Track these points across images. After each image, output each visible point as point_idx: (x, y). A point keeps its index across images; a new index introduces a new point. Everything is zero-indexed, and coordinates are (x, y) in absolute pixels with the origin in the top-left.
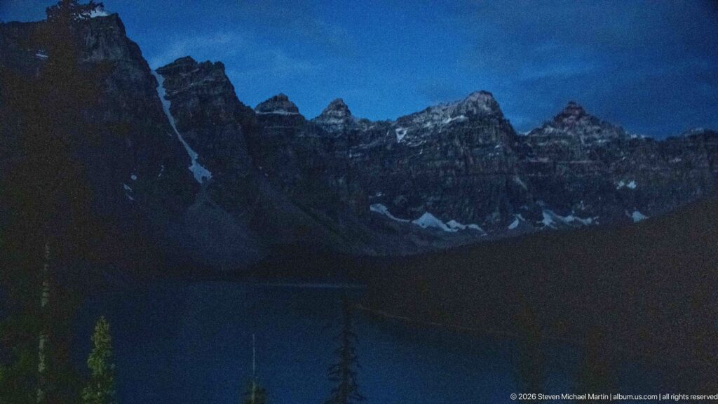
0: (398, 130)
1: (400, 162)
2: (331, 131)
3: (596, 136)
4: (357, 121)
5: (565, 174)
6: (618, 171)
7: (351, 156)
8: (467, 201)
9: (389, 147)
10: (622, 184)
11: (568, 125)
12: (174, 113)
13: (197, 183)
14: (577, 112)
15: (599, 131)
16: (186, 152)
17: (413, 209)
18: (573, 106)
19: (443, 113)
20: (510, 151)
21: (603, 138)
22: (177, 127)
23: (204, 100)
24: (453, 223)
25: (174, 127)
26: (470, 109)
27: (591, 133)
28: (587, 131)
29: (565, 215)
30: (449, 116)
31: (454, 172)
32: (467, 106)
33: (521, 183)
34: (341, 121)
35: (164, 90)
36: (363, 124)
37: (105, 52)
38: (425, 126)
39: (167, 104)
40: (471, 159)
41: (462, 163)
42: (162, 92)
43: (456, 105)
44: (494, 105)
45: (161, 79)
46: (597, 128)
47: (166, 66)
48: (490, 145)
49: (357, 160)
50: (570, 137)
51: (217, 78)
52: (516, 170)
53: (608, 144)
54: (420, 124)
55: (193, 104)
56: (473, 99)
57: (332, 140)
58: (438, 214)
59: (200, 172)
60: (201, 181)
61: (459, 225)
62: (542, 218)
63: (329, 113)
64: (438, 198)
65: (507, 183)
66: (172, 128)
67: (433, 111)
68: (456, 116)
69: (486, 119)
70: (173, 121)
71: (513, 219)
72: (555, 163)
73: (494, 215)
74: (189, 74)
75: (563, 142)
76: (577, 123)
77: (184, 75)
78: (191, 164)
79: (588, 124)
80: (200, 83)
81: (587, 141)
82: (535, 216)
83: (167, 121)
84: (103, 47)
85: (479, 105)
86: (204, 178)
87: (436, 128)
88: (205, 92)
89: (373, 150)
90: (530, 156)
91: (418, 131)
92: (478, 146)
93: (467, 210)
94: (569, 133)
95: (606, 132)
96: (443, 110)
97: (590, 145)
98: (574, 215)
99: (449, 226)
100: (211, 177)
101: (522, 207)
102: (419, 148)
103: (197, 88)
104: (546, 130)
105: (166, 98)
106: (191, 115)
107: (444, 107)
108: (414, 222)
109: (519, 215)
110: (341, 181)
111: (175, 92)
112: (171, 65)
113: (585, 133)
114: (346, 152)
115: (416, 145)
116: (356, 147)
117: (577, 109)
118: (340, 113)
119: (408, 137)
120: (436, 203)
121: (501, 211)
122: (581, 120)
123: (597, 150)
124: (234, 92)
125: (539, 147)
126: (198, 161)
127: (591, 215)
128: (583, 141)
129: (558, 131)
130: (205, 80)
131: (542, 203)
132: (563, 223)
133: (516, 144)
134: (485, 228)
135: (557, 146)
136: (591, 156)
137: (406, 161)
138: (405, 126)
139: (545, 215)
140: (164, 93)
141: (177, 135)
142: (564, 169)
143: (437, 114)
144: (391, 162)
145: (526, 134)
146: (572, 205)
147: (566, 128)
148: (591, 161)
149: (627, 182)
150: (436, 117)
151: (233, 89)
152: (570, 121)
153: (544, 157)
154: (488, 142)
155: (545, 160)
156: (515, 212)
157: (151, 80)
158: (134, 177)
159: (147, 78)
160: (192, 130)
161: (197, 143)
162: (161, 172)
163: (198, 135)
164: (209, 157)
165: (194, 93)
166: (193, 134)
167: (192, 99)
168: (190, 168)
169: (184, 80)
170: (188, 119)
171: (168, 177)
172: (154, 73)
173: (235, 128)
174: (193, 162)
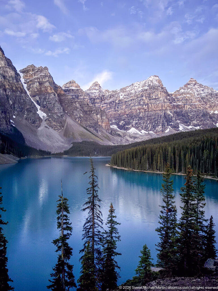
0: (120, 94)
1: (122, 107)
2: (94, 96)
3: (202, 92)
4: (104, 91)
5: (188, 109)
6: (210, 107)
7: (102, 106)
8: (148, 122)
9: (117, 102)
10: (212, 112)
11: (190, 88)
12: (28, 90)
14: (194, 83)
15: (203, 90)
16: (35, 106)
17: (127, 126)
18: (192, 80)
19: (138, 86)
20: (166, 100)
21: (204, 93)
22: (30, 95)
23: (41, 84)
24: (143, 131)
26: (150, 83)
27: (200, 91)
28: (198, 91)
29: (188, 126)
30: (141, 87)
31: (143, 111)
32: (148, 82)
33: (170, 113)
34: (98, 91)
35: (24, 79)
36: (106, 92)
38: (131, 92)
39: (25, 86)
40: (150, 105)
41: (146, 107)
42: (23, 80)
43: (144, 82)
44: (159, 82)
45: (22, 75)
46: (202, 89)
47: (23, 69)
48: (158, 98)
49: (105, 107)
50: (191, 93)
51: (45, 74)
52: (168, 108)
53: (207, 95)
54: (129, 91)
55: (36, 85)
56: (151, 79)
57: (94, 99)
58: (137, 128)
59: (41, 114)
60: (42, 118)
61: (145, 132)
62: (178, 127)
63: (92, 88)
64: (137, 122)
65: (165, 114)
66: (28, 96)
67: (134, 85)
68: (144, 87)
69: (156, 88)
70: (28, 93)
71: (167, 128)
72: (184, 105)
73: (159, 127)
74: (33, 72)
75: (188, 95)
76: (194, 87)
77: (31, 73)
78: (38, 111)
79: (199, 88)
80: (39, 76)
81: (198, 95)
82: (176, 127)
83: (26, 92)
85: (153, 82)
86: (44, 117)
87: (136, 92)
88: (41, 80)
89: (111, 103)
90: (174, 102)
91: (128, 94)
92: (152, 99)
93: (149, 125)
94: (190, 92)
95: (206, 91)
96: (139, 85)
97: (199, 96)
98: (192, 126)
99: (141, 133)
100: (46, 116)
101: (170, 124)
102: (129, 101)
103: (37, 78)
104: (181, 91)
105: (25, 83)
106: (36, 90)
107: (139, 84)
108: (127, 131)
109: (169, 127)
110: (98, 116)
111: (28, 81)
112: (25, 69)
113: (197, 91)
114: (100, 104)
115: (127, 100)
116: (104, 102)
117: (194, 81)
118: (97, 88)
119: (124, 97)
120: (136, 123)
121: (162, 125)
122: (195, 86)
123: (202, 98)
124: (53, 80)
125: (178, 98)
126: (40, 109)
127: (199, 125)
128: (196, 95)
129: (185, 91)
130: (40, 75)
131: (179, 121)
132: (187, 129)
133: (169, 97)
134: (156, 132)
135: (185, 97)
136: (199, 101)
137: (124, 107)
138: (123, 92)
139: (180, 126)
140: (24, 81)
141: (31, 99)
142: (188, 107)
143: (136, 86)
144: (118, 108)
145: (172, 93)
146: (191, 121)
147: (189, 90)
148: (199, 103)
149: (214, 111)
150: (136, 88)
151: (52, 78)
152: (191, 87)
153: (180, 102)
154: (156, 97)
155: (180, 104)
156: (168, 125)
157: (18, 75)
158: (14, 117)
159: (16, 74)
160: (37, 96)
161: (39, 102)
162: (25, 114)
163: (40, 98)
164: (45, 108)
165: (36, 80)
166: (37, 98)
167: (36, 83)
168: (37, 112)
169: (32, 75)
170: (35, 92)
171: (29, 116)
172: (18, 72)
173: (55, 95)
174: (38, 110)
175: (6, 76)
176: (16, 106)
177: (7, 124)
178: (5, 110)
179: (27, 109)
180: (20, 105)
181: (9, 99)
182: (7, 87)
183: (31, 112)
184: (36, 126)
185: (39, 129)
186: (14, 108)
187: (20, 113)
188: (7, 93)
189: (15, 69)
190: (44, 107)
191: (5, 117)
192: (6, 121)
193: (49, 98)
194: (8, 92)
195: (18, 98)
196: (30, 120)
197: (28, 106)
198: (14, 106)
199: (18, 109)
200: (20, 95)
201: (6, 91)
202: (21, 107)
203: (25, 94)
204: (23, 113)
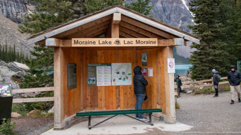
22: (187, 5)
25: (185, 4)
66: (184, 5)
83: (182, 2)
141: (186, 8)
171: (183, 25)
176: (172, 16)
179: (183, 18)
180: (175, 15)
181: (165, 11)
183: (186, 20)
186: (170, 18)
187: (175, 23)
188: (164, 5)
194: (165, 5)
195: (173, 9)
196: (185, 29)
197: (183, 16)
198: (170, 16)
199: (173, 20)
200: (176, 5)
201: (162, 4)
202: (176, 17)
203: (181, 4)
204: (178, 23)
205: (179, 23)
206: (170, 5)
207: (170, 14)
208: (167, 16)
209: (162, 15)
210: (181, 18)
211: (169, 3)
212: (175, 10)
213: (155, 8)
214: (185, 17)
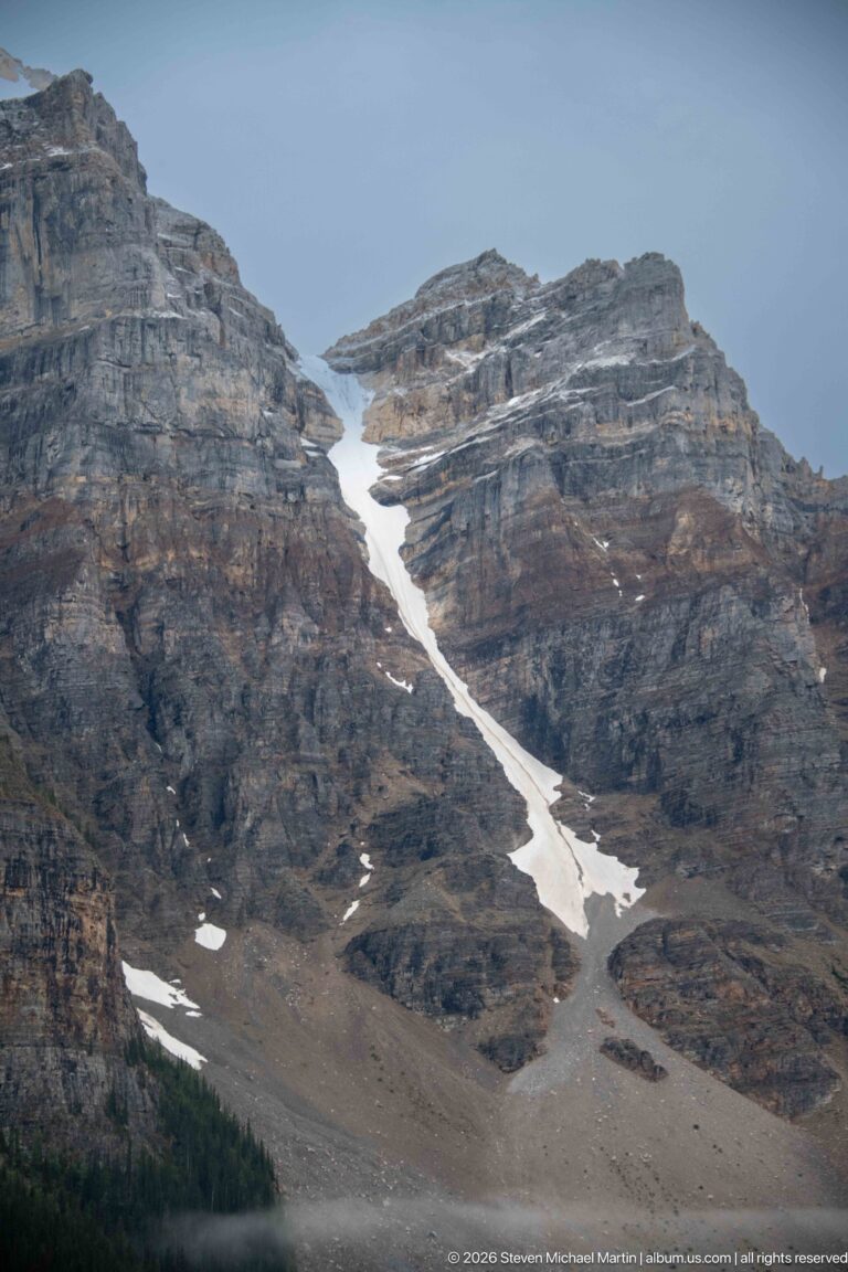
12: (424, 571)
13: (558, 938)
16: (494, 773)
22: (441, 637)
23: (577, 478)
25: (429, 641)
37: (38, 290)
47: (376, 327)
51: (642, 345)
55: (522, 506)
60: (575, 923)
66: (416, 647)
70: (417, 613)
74: (497, 347)
77: (465, 359)
78: (527, 835)
83: (390, 611)
84: (26, 261)
86: (597, 906)
88: (581, 436)
103: (540, 421)
105: (386, 498)
106: (516, 570)
111: (427, 458)
112: (400, 315)
124: (743, 411)
126: (560, 812)
141: (442, 686)
157: (299, 409)
158: (211, 937)
159: (277, 395)
160: (525, 650)
161: (555, 715)
162: (361, 894)
163: (558, 672)
164: (619, 786)
165: (525, 444)
166: (528, 670)
167: (511, 484)
168: (521, 858)
169: (472, 384)
170: (503, 592)
171: (399, 914)
172: (311, 367)
173: (761, 602)
174: (539, 819)
175: (146, 430)
176: (253, 785)
177: (65, 1031)
178: (58, 852)
179: (391, 816)
180: (290, 777)
181: (167, 712)
182: (147, 562)
183: (430, 852)
184: (489, 1050)
185: (525, 1081)
186: (222, 816)
187: (296, 880)
188: (147, 636)
189: (272, 335)
190: (611, 779)
191: (48, 943)
192: (59, 996)
193: (678, 649)
194: (160, 630)
195: (279, 687)
196: (415, 965)
197: (396, 786)
198: (221, 792)
199: (270, 835)
200: (310, 646)
201: (128, 621)
202: (304, 805)
203: (378, 632)
204: (324, 878)
205: (338, 877)
206: (227, 642)
207: (227, 760)
208: (188, 785)
209: (124, 769)
210: (366, 818)
211: (227, 609)
212: (299, 701)
213: (27, 668)
214: (425, 805)
